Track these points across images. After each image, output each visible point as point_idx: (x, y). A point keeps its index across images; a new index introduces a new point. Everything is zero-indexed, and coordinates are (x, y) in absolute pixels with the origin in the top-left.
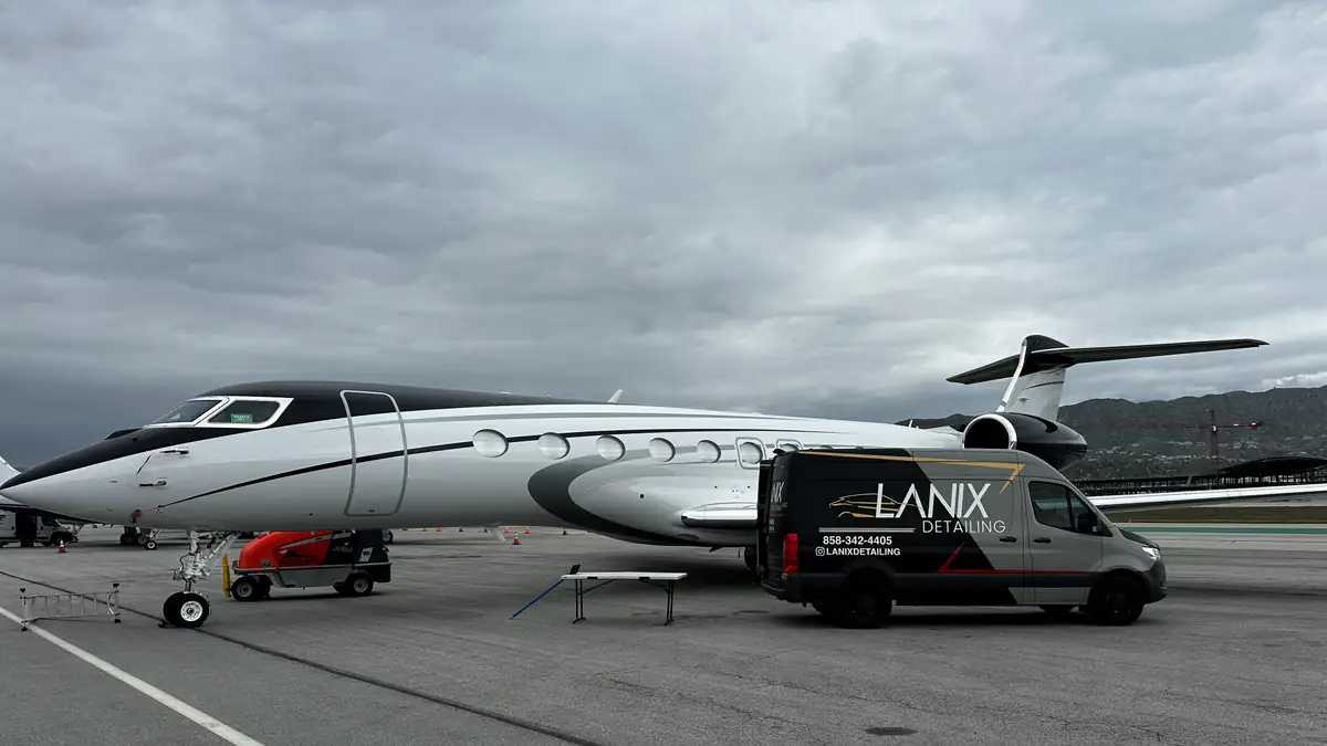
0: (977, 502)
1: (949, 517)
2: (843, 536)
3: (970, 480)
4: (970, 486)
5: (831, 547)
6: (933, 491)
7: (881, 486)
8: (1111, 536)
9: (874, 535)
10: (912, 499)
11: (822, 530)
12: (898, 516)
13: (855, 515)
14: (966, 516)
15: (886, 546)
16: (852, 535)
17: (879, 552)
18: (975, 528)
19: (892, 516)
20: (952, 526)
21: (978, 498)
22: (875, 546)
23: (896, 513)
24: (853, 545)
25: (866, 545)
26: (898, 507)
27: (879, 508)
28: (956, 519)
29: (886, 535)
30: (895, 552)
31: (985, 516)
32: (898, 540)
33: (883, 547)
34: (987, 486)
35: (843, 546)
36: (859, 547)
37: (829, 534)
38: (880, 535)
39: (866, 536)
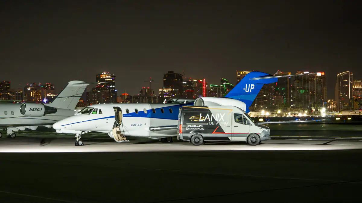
0: (222, 118)
1: (215, 121)
2: (192, 125)
3: (220, 113)
4: (221, 114)
5: (189, 128)
6: (212, 115)
7: (201, 114)
8: (252, 125)
9: (199, 125)
10: (207, 117)
11: (187, 124)
12: (204, 121)
13: (195, 121)
14: (219, 121)
15: (201, 127)
16: (194, 125)
17: (200, 129)
18: (221, 124)
19: (203, 121)
20: (216, 123)
21: (222, 117)
22: (199, 127)
24: (194, 127)
25: (197, 127)
26: (204, 119)
27: (200, 119)
28: (217, 121)
29: (201, 125)
30: (203, 129)
31: (223, 121)
32: (204, 126)
33: (201, 128)
34: (224, 114)
35: (192, 127)
36: (195, 128)
37: (189, 125)
39: (197, 125)
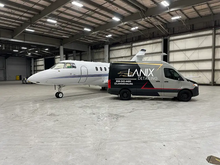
0: (151, 73)
1: (144, 76)
2: (120, 80)
3: (150, 68)
4: (150, 69)
5: (118, 83)
6: (141, 70)
7: (129, 69)
8: (184, 81)
9: (127, 80)
10: (136, 72)
11: (116, 79)
12: (133, 76)
13: (123, 76)
14: (148, 76)
15: (130, 83)
16: (122, 80)
18: (150, 79)
19: (131, 76)
20: (145, 78)
21: (151, 72)
22: (127, 83)
23: (132, 75)
24: (122, 82)
25: (125, 82)
26: (133, 74)
27: (128, 74)
28: (146, 77)
29: (130, 80)
30: (132, 84)
31: (153, 76)
32: (132, 81)
33: (129, 83)
34: (154, 69)
35: (120, 82)
36: (124, 83)
37: (117, 80)
38: (128, 80)
39: (125, 80)
